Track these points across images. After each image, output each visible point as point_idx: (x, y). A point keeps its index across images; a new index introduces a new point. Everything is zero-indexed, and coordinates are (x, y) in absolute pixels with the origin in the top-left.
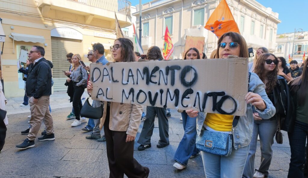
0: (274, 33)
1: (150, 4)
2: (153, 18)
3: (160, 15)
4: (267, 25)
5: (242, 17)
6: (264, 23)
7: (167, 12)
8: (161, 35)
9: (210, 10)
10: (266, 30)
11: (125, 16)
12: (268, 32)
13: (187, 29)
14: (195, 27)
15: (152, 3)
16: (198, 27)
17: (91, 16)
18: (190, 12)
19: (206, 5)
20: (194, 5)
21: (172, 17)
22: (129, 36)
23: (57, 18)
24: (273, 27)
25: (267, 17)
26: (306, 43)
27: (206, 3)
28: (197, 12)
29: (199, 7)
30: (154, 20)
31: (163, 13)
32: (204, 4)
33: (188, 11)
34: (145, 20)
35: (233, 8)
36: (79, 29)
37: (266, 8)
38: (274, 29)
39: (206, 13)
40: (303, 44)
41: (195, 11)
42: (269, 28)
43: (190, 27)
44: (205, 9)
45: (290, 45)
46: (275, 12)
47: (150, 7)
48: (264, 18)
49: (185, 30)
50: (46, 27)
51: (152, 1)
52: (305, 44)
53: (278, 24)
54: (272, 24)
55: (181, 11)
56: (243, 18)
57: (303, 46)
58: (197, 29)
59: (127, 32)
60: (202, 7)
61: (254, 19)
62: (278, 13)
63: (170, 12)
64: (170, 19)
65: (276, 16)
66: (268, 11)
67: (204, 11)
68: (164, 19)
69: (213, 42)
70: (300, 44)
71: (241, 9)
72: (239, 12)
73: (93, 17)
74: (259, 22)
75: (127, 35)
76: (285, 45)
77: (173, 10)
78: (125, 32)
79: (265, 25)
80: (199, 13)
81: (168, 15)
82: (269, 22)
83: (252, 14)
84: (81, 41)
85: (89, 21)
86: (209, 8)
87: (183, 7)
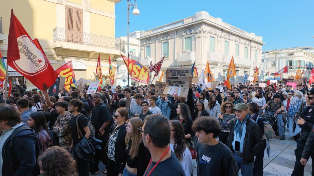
0: (259, 53)
1: (151, 31)
2: (154, 43)
3: (158, 41)
4: (251, 47)
5: (226, 42)
6: (248, 46)
7: (164, 39)
8: (160, 57)
9: (197, 39)
10: (251, 51)
11: (120, 51)
12: (253, 53)
13: (179, 53)
14: (185, 52)
15: (152, 30)
16: (187, 52)
17: (93, 53)
18: (182, 39)
19: (193, 34)
20: (185, 34)
21: (168, 42)
22: (135, 56)
23: (67, 55)
24: (258, 48)
25: (250, 41)
26: (296, 59)
27: (194, 33)
28: (187, 40)
29: (188, 36)
30: (154, 44)
31: (161, 39)
32: (192, 34)
33: (180, 39)
34: (147, 44)
35: (217, 36)
36: (84, 61)
37: (249, 33)
38: (258, 50)
39: (194, 41)
40: (293, 59)
41: (185, 38)
42: (254, 49)
43: (182, 52)
44: (193, 38)
45: (282, 61)
46: (258, 36)
47: (151, 34)
48: (248, 41)
49: (178, 54)
50: (59, 62)
51: (152, 29)
52: (294, 60)
53: (262, 45)
54: (257, 45)
55: (174, 38)
56: (228, 43)
57: (294, 61)
58: (186, 54)
59: (134, 52)
60: (191, 35)
61: (238, 43)
62: (261, 36)
63: (166, 38)
64: (166, 44)
65: (260, 39)
66: (252, 36)
67: (192, 39)
68: (162, 44)
69: (199, 64)
70: (291, 60)
71: (225, 36)
72: (223, 39)
73: (94, 53)
74: (244, 45)
75: (133, 55)
76: (278, 61)
77: (169, 37)
78: (132, 52)
79: (249, 47)
80: (188, 40)
81: (165, 41)
82: (253, 44)
83: (236, 39)
84: (85, 70)
85: (91, 56)
86: (196, 37)
87: (176, 35)
